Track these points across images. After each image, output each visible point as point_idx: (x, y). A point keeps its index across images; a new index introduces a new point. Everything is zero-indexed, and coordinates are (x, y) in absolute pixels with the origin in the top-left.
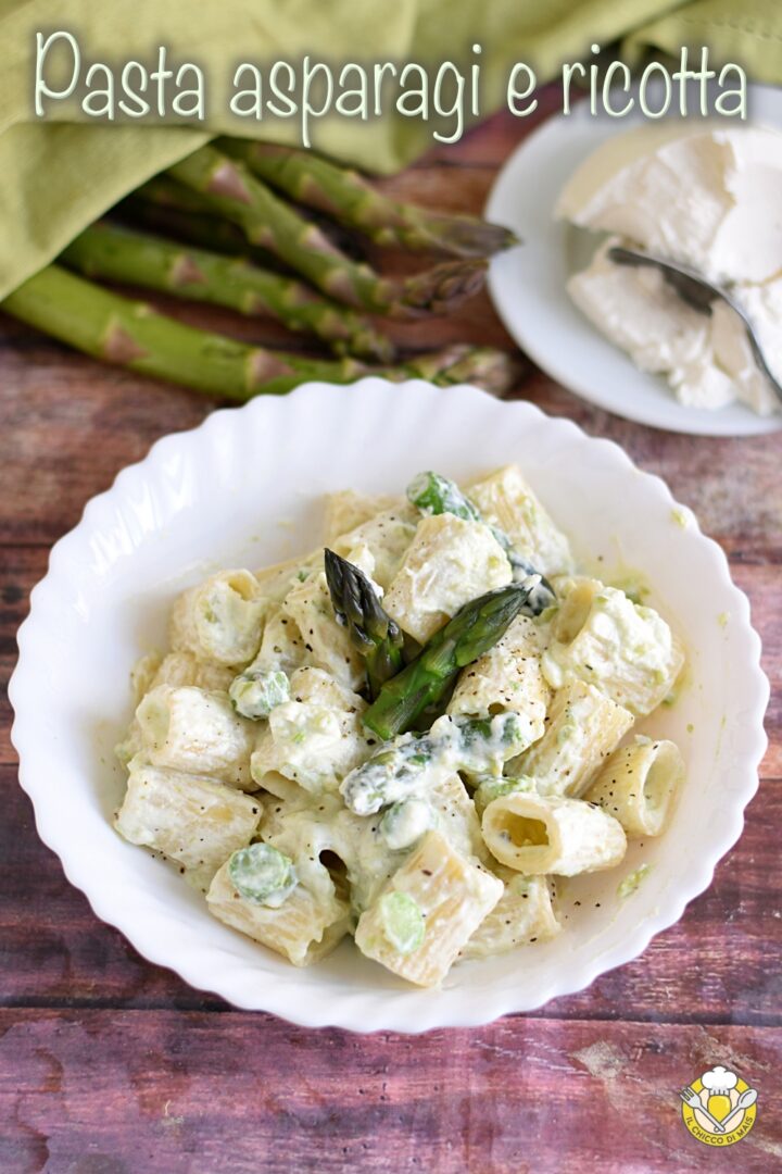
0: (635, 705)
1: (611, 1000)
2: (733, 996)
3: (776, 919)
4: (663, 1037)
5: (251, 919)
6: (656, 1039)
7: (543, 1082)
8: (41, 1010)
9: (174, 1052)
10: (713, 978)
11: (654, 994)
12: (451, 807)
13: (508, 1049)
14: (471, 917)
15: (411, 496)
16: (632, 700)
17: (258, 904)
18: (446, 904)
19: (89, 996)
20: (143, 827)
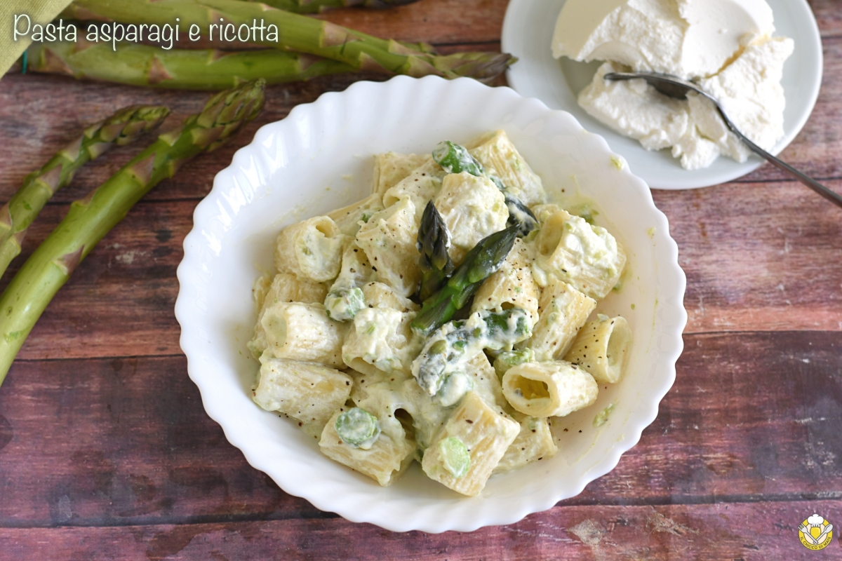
0: (596, 292)
1: (591, 491)
2: (671, 485)
3: (696, 430)
4: (627, 515)
5: (351, 457)
6: (623, 516)
7: (552, 551)
8: (212, 524)
9: (304, 548)
10: (657, 473)
11: (619, 486)
12: (480, 374)
13: (526, 530)
14: (499, 449)
15: (436, 158)
16: (593, 289)
17: (356, 447)
18: (483, 442)
19: (243, 513)
20: (273, 400)
